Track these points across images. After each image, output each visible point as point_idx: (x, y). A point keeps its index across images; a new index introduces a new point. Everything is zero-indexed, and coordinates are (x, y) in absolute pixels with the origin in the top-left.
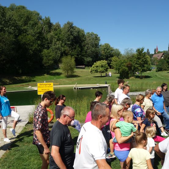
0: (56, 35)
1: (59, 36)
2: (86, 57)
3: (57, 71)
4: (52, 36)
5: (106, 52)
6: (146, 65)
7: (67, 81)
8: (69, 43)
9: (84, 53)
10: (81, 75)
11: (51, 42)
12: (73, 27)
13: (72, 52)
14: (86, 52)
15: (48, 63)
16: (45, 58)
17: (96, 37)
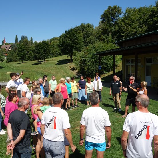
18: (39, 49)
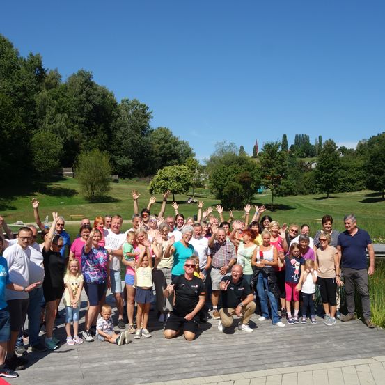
0: (55, 98)
1: (62, 102)
2: (118, 155)
3: (62, 185)
4: (45, 100)
5: (163, 147)
6: (283, 181)
7: (97, 211)
8: (83, 119)
9: (116, 147)
10: (120, 198)
11: (43, 113)
12: (91, 84)
13: (88, 140)
14: (120, 144)
15: (47, 164)
16: (39, 152)
17: (144, 112)
18: (382, 161)
